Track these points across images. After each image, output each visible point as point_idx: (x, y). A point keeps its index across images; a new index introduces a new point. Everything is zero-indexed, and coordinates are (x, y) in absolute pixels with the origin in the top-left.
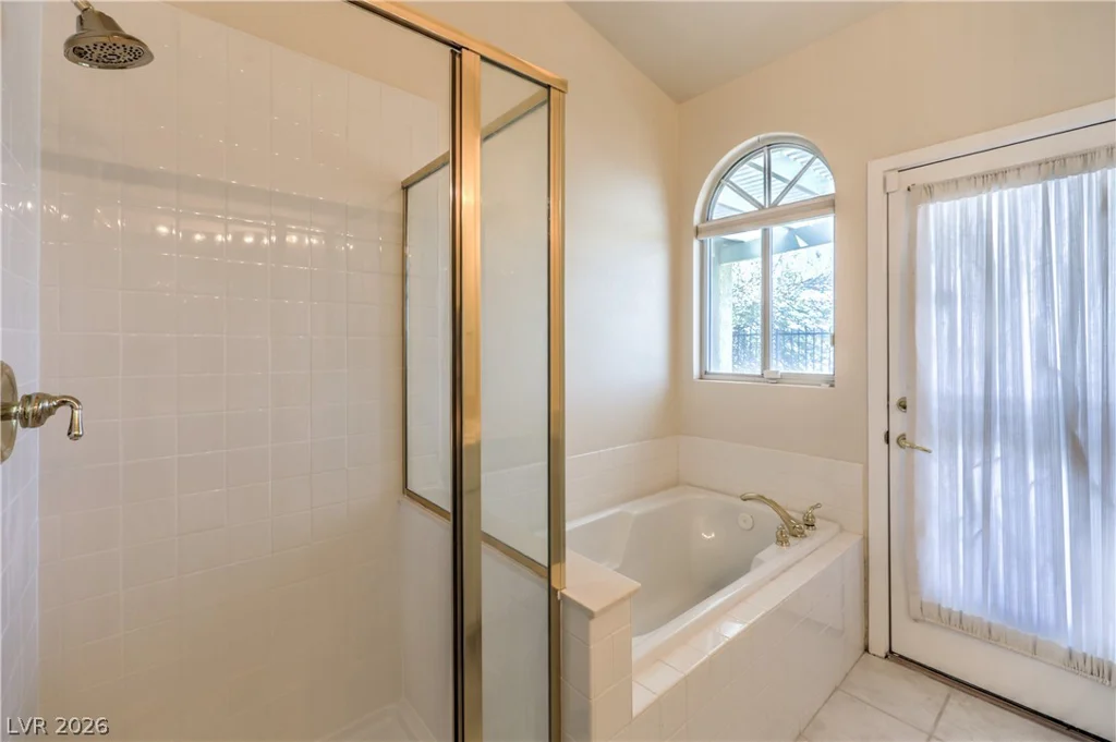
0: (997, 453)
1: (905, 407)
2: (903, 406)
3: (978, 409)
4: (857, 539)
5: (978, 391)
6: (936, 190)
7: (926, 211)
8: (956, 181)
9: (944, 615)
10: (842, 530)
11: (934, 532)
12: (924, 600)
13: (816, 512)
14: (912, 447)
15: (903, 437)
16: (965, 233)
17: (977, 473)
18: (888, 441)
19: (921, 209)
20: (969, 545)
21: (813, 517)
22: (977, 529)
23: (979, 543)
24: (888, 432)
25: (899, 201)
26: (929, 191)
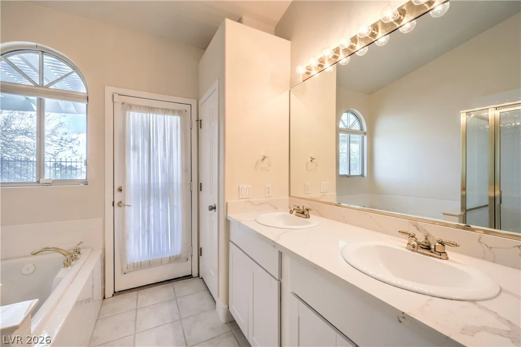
0: (152, 202)
1: (121, 190)
2: (120, 190)
3: (146, 188)
4: (100, 252)
5: (146, 181)
6: (133, 107)
7: (129, 114)
8: (140, 106)
9: (135, 266)
10: (92, 250)
11: (132, 236)
12: (128, 263)
13: (80, 246)
14: (124, 205)
15: (120, 202)
16: (142, 126)
17: (146, 210)
18: (114, 205)
19: (127, 113)
20: (143, 236)
21: (79, 249)
22: (146, 229)
23: (146, 234)
24: (114, 202)
25: (118, 107)
26: (130, 107)
